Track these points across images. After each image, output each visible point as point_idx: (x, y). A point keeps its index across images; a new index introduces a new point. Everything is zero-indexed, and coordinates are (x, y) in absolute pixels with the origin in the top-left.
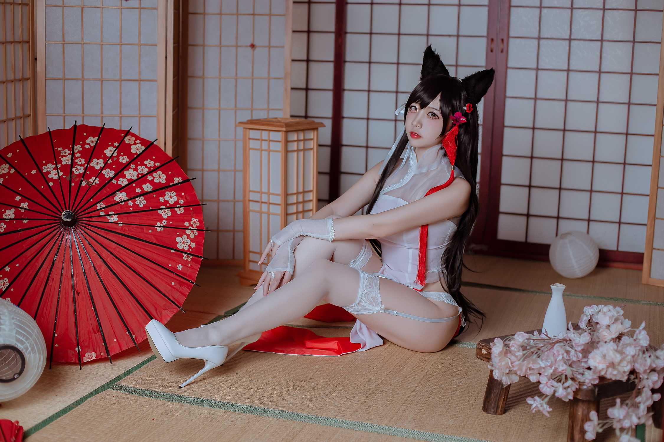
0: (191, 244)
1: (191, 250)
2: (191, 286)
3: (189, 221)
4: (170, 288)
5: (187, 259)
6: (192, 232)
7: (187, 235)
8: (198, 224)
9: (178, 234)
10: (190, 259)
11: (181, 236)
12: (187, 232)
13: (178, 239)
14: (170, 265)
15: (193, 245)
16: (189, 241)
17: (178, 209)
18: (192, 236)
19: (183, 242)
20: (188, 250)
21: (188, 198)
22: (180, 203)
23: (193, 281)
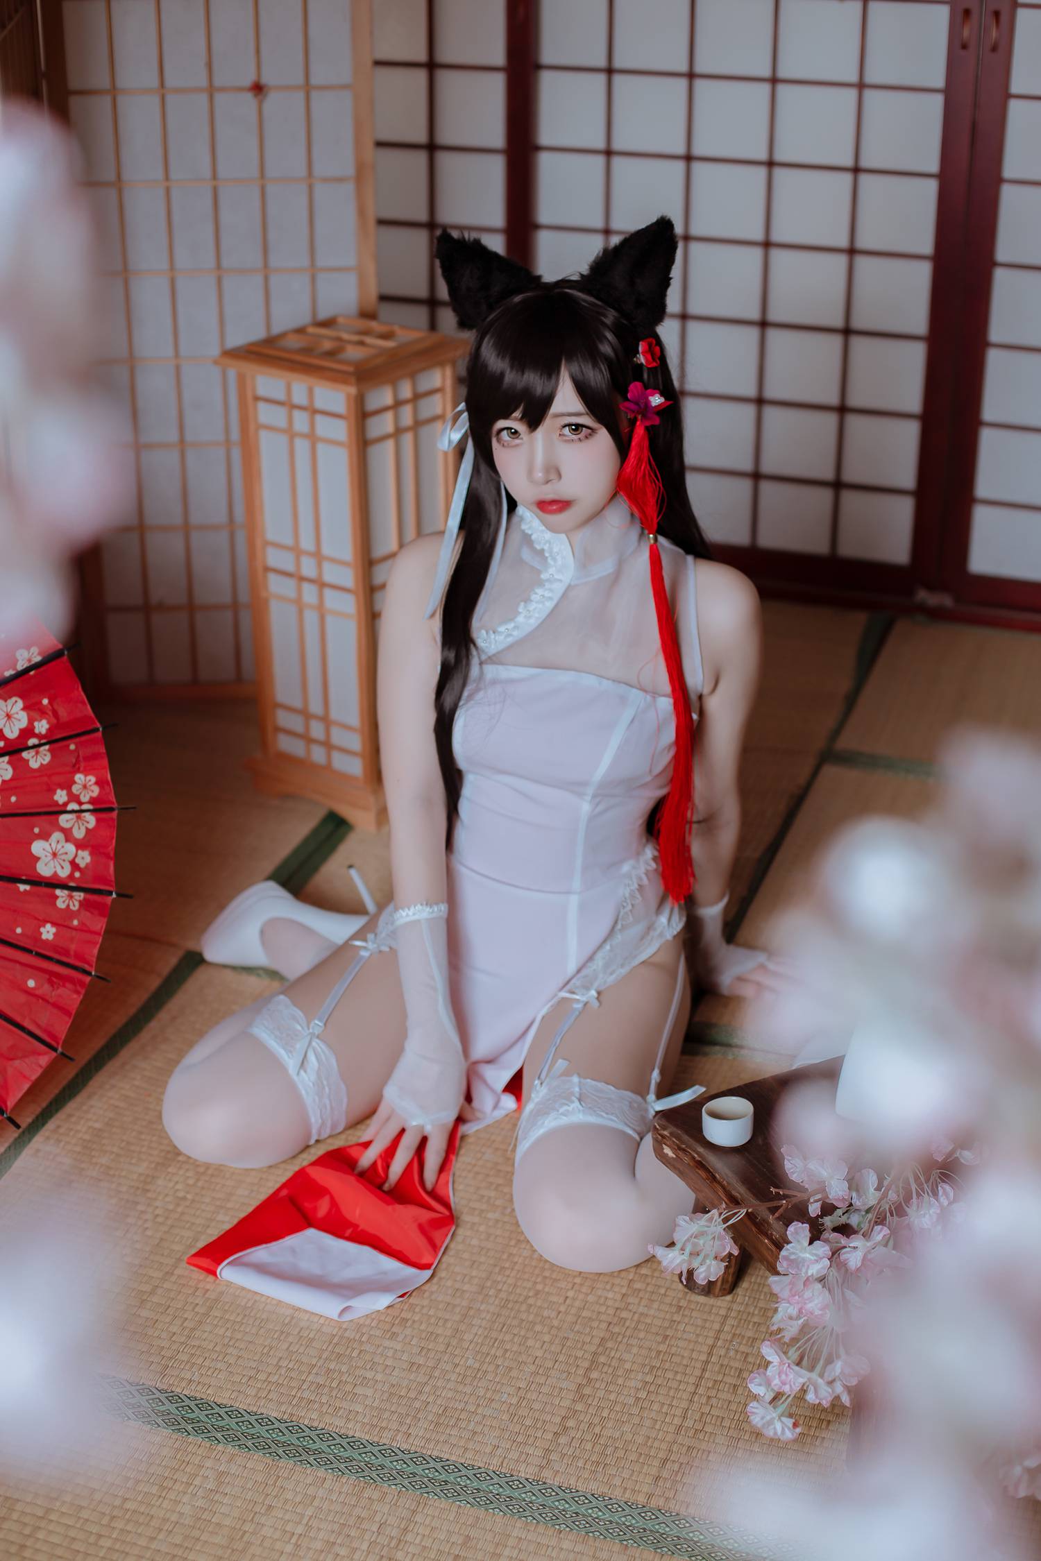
0: (76, 856)
1: (77, 874)
2: (82, 984)
3: (68, 786)
4: (22, 998)
5: (68, 906)
6: (78, 818)
7: (63, 830)
8: (96, 791)
9: (36, 830)
10: (77, 904)
11: (45, 836)
12: (65, 820)
13: (38, 848)
14: (19, 930)
15: (84, 858)
16: (71, 848)
17: (32, 752)
18: (79, 834)
19: (55, 855)
20: (71, 876)
21: (63, 713)
22: (37, 731)
23: (86, 967)
